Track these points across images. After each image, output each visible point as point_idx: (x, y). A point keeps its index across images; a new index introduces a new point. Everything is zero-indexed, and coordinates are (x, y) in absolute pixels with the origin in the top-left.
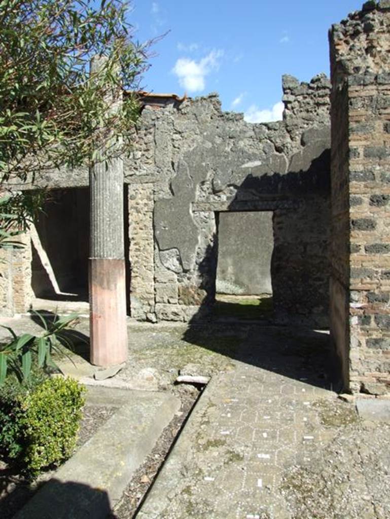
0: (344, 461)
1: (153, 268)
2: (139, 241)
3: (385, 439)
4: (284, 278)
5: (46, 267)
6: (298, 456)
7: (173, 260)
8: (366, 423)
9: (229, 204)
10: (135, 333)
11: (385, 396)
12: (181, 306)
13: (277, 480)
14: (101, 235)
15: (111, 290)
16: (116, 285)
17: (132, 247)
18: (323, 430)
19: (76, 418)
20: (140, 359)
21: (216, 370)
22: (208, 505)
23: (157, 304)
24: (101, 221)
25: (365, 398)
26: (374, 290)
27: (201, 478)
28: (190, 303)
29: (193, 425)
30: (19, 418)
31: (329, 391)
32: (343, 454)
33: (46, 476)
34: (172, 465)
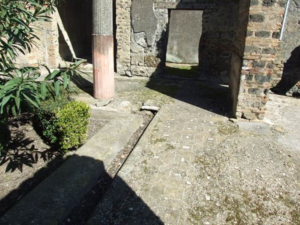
0: (228, 151)
1: (130, 44)
2: (122, 26)
3: (251, 141)
4: (206, 53)
5: (67, 42)
6: (204, 148)
7: (142, 39)
8: (242, 133)
9: (177, 4)
10: (119, 82)
11: (254, 120)
12: (146, 67)
13: (192, 159)
14: (99, 20)
15: (105, 55)
16: (108, 52)
17: (118, 30)
18: (218, 136)
19: (86, 124)
20: (121, 96)
21: (164, 104)
22: (155, 169)
23: (132, 66)
24: (99, 10)
25: (243, 121)
26: (257, 60)
27: (152, 156)
28: (151, 66)
29: (149, 131)
30: (55, 122)
31: (224, 117)
32: (228, 148)
33: (71, 153)
34: (137, 150)
